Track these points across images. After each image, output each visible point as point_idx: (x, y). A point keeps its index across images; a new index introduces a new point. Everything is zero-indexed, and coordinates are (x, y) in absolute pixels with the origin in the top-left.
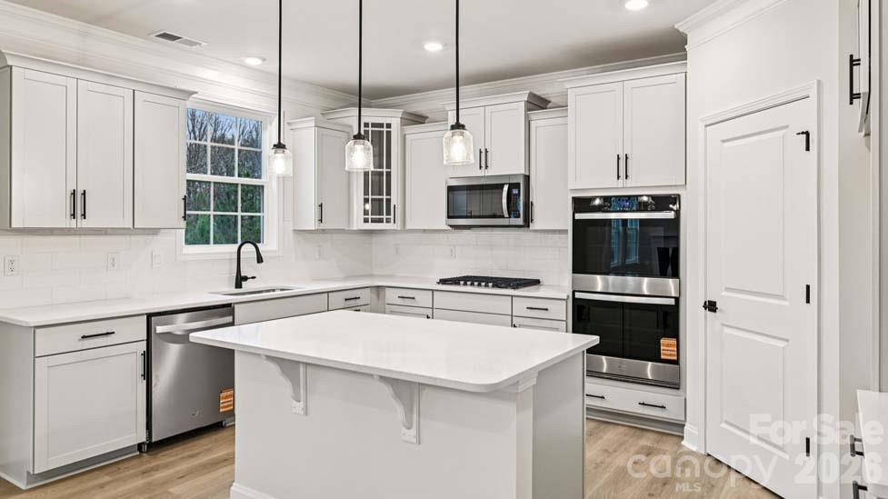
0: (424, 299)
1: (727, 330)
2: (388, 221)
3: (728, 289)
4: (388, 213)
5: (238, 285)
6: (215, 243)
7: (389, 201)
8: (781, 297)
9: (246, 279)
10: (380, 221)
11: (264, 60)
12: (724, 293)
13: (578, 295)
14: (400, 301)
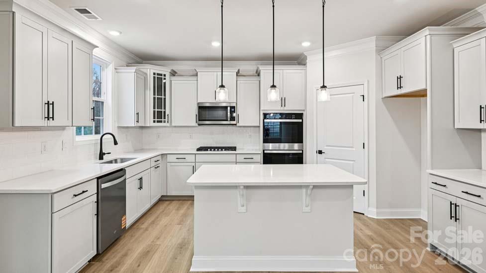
0: (191, 158)
1: (327, 160)
2: (165, 122)
3: (327, 146)
4: (165, 118)
5: (101, 158)
6: (84, 134)
7: (165, 112)
8: (352, 147)
9: (104, 154)
10: (161, 122)
11: (121, 33)
12: (326, 147)
13: (265, 152)
14: (177, 160)
